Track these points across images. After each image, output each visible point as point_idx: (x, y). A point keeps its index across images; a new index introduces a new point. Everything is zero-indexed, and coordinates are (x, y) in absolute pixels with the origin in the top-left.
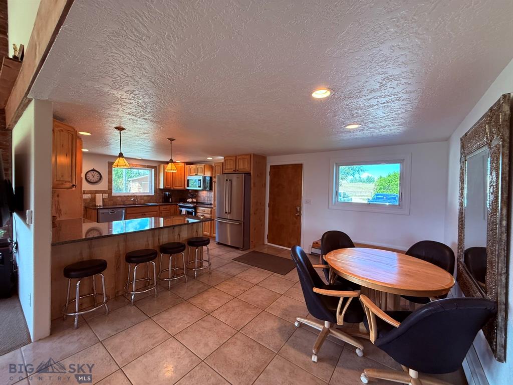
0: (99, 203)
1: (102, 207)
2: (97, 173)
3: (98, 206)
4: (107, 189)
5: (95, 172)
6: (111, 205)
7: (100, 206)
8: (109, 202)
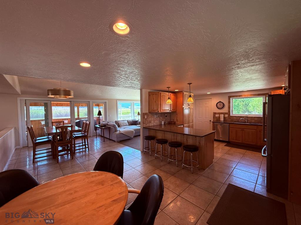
0: (222, 119)
1: (223, 122)
2: (222, 103)
3: (221, 121)
4: (228, 112)
5: (221, 103)
6: (229, 121)
7: (222, 121)
8: (229, 119)
